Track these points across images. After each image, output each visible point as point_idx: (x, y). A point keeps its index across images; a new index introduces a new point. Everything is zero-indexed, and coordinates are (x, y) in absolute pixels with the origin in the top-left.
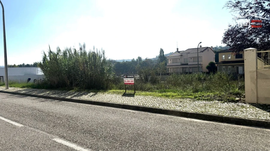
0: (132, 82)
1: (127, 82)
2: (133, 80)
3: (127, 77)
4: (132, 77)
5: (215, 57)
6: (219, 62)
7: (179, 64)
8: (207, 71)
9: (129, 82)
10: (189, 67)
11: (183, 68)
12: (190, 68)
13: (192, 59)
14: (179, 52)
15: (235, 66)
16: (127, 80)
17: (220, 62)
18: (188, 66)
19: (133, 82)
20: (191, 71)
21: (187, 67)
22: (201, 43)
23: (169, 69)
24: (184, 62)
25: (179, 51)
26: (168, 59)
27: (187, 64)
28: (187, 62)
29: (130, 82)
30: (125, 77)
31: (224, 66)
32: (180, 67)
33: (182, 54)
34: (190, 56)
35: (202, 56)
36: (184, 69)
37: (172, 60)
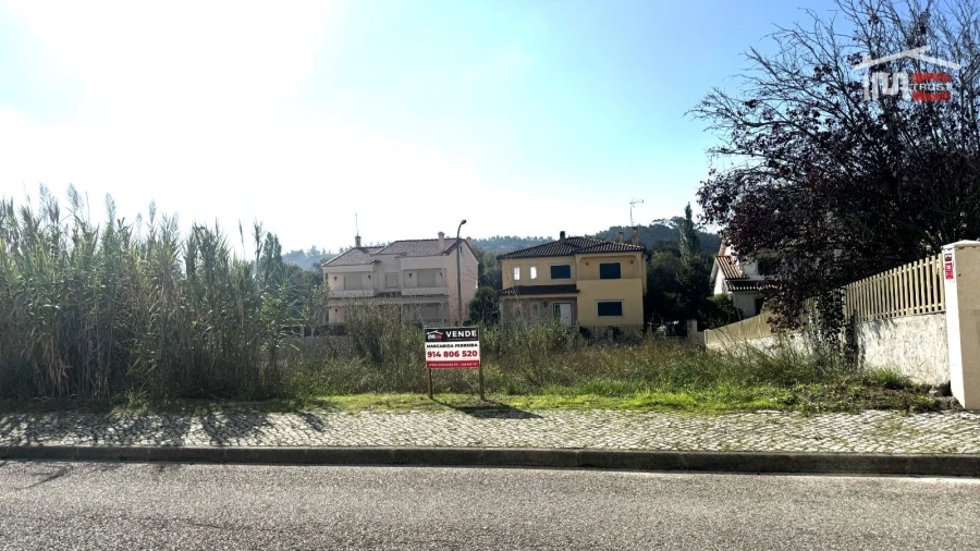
0: (472, 358)
1: (443, 359)
2: (477, 349)
3: (444, 339)
4: (471, 338)
7: (372, 293)
9: (454, 359)
13: (414, 275)
14: (365, 250)
15: (551, 303)
16: (442, 351)
18: (401, 302)
19: (478, 358)
24: (386, 287)
25: (363, 245)
26: (327, 275)
29: (461, 358)
30: (430, 337)
33: (377, 257)
34: (407, 264)
37: (340, 278)
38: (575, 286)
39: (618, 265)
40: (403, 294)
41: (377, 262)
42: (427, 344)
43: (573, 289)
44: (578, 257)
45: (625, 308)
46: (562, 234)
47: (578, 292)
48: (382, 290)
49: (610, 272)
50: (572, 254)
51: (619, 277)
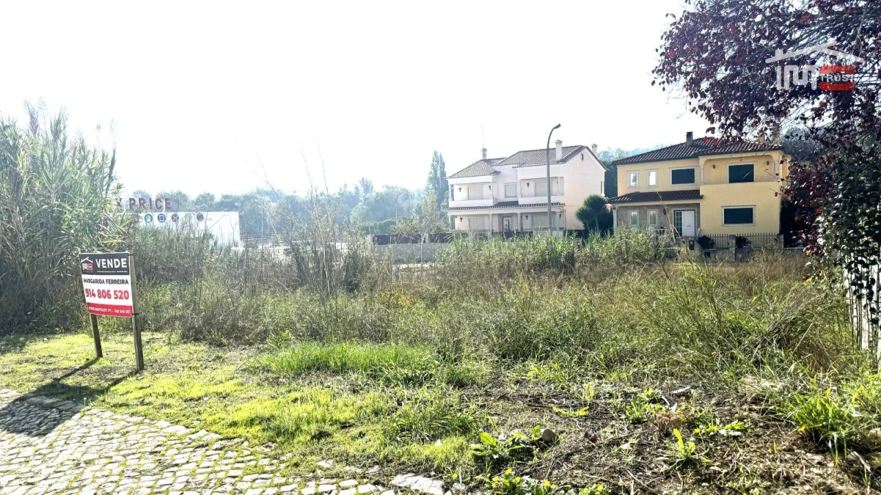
5: (603, 180)
6: (619, 195)
7: (490, 203)
8: (580, 225)
10: (521, 214)
11: (501, 216)
12: (524, 217)
13: (532, 184)
17: (622, 197)
18: (518, 211)
20: (527, 225)
21: (516, 214)
22: (559, 126)
23: (457, 221)
24: (506, 197)
26: (452, 186)
27: (515, 204)
28: (516, 196)
31: (634, 208)
32: (491, 212)
35: (562, 178)
36: (505, 219)
38: (698, 191)
39: (752, 166)
40: (520, 203)
41: (496, 173)
42: (84, 277)
43: (696, 194)
44: (702, 160)
45: (756, 215)
46: (689, 135)
47: (701, 197)
48: (502, 199)
49: (741, 175)
50: (696, 156)
51: (752, 181)
